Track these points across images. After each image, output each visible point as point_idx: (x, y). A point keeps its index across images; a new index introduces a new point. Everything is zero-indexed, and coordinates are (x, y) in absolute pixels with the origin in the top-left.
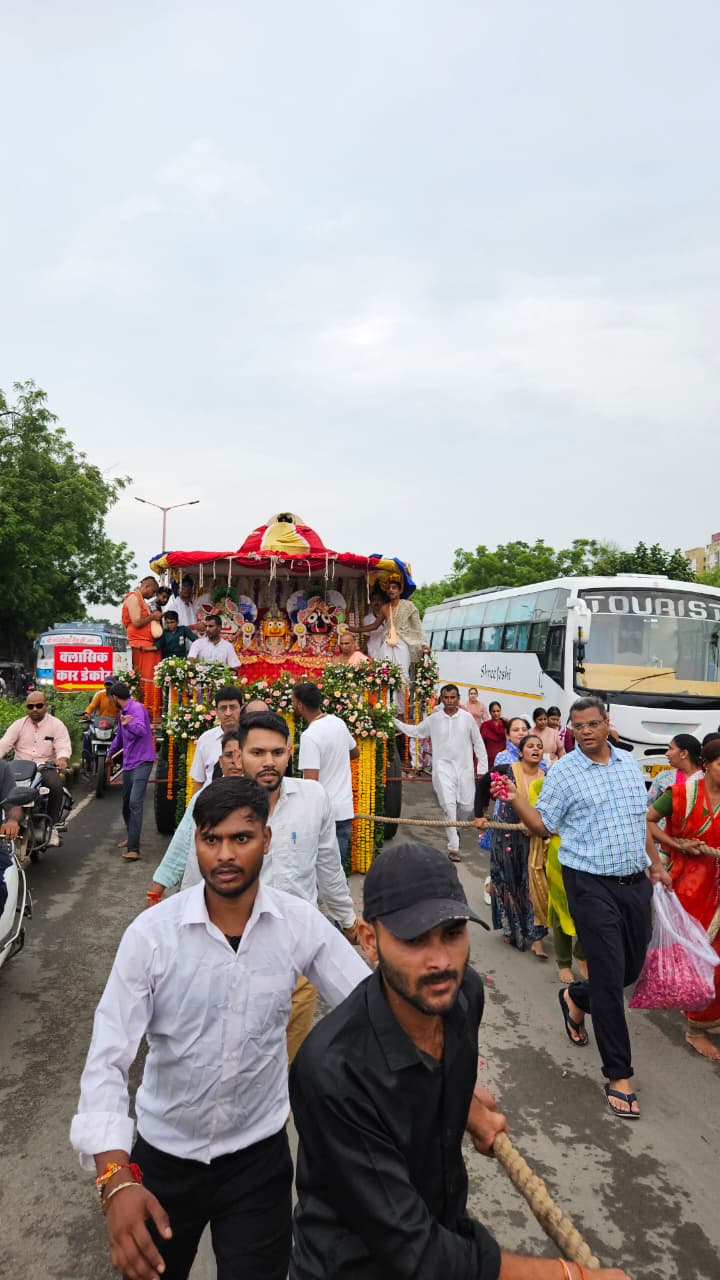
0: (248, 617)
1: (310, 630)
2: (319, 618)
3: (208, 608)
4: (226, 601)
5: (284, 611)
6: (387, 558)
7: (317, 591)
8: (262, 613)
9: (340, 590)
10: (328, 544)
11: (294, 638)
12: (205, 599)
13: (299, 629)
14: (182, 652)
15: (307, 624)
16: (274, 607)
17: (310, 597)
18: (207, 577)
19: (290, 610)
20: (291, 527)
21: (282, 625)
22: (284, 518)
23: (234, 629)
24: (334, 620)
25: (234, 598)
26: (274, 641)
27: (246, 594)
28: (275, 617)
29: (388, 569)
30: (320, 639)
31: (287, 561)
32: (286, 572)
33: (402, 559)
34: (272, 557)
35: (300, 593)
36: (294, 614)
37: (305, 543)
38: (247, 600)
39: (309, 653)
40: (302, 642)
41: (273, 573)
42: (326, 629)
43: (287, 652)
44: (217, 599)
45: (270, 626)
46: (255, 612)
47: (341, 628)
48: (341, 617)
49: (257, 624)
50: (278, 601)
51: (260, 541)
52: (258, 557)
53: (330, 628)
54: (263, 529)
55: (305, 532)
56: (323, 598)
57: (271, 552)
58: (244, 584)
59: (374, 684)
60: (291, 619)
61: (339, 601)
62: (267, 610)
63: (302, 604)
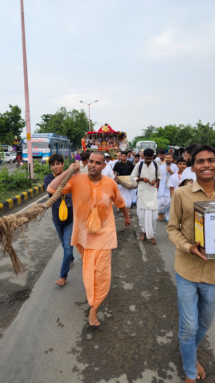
0: (100, 141)
1: (110, 143)
2: (111, 142)
3: (94, 140)
4: (97, 139)
5: (106, 140)
6: (121, 131)
7: (111, 137)
8: (102, 141)
9: (115, 137)
10: (113, 129)
11: (107, 145)
12: (93, 139)
13: (108, 143)
14: (90, 147)
15: (109, 143)
16: (104, 140)
17: (110, 138)
18: (93, 135)
19: (107, 140)
20: (107, 126)
21: (105, 143)
22: (106, 125)
23: (98, 143)
24: (114, 142)
25: (98, 139)
26: (104, 145)
27: (100, 138)
28: (104, 141)
29: (121, 133)
30: (111, 145)
31: (105, 133)
32: (105, 134)
33: (123, 132)
34: (103, 132)
35: (108, 137)
36: (107, 141)
37: (109, 129)
38: (100, 139)
39: (109, 147)
40: (108, 145)
41: (103, 135)
42: (112, 143)
43: (106, 147)
44: (95, 139)
45: (104, 143)
46: (101, 141)
47: (115, 143)
48: (115, 141)
49: (101, 143)
50: (105, 139)
51: (102, 129)
52: (101, 132)
53: (113, 143)
54: (102, 127)
55: (109, 127)
56: (112, 138)
57: (103, 131)
58: (99, 136)
59: (117, 151)
60: (107, 142)
61: (114, 138)
62: (103, 140)
63: (108, 139)
